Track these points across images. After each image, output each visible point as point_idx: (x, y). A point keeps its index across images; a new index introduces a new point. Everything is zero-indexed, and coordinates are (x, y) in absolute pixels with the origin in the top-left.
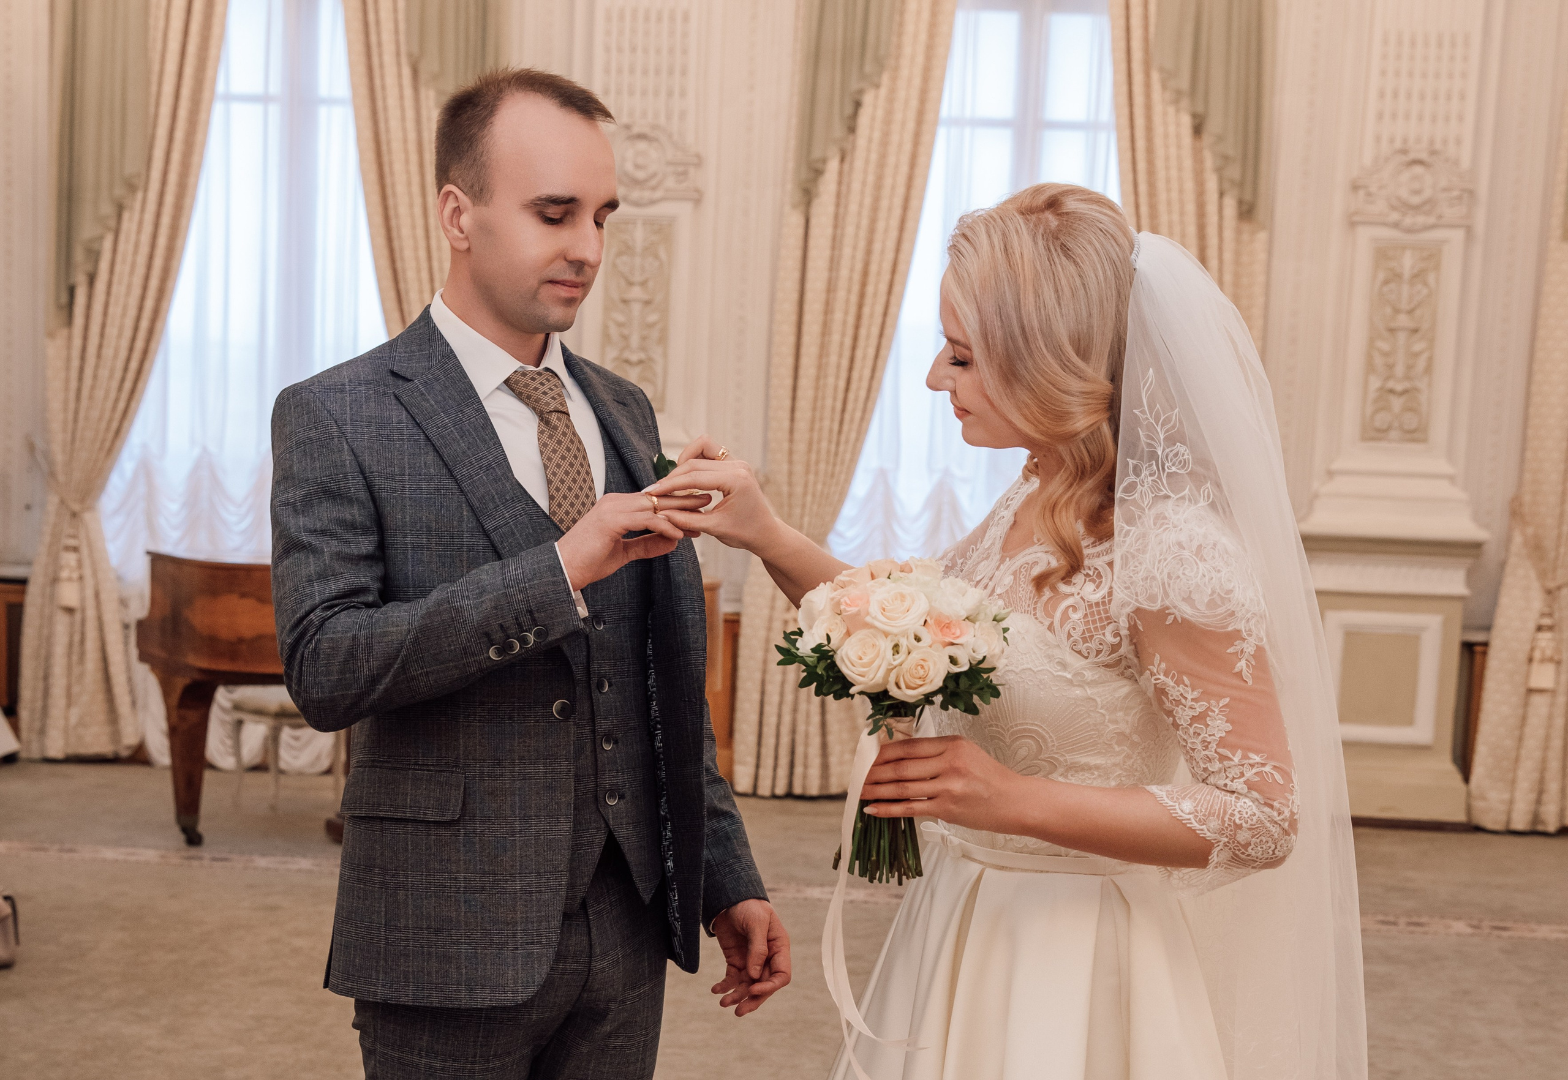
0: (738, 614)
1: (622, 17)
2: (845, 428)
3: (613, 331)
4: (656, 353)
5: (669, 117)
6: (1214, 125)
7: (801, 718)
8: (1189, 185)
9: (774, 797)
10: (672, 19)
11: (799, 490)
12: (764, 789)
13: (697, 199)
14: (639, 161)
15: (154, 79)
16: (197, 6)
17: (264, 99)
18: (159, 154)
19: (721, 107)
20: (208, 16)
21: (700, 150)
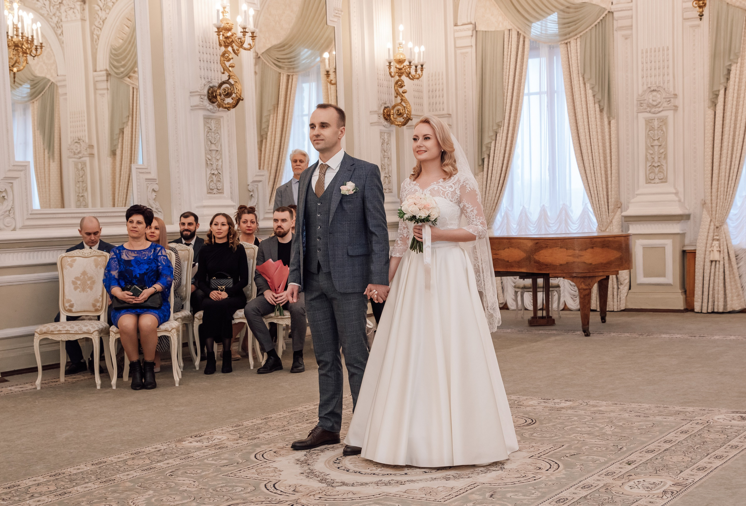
0: (695, 250)
1: (647, 52)
2: (730, 182)
3: (649, 156)
4: (663, 162)
5: (664, 83)
9: (708, 313)
10: (663, 50)
11: (714, 205)
12: (704, 311)
13: (676, 108)
14: (654, 99)
15: (506, 91)
16: (518, 67)
17: (540, 93)
18: (507, 115)
19: (683, 78)
20: (521, 69)
21: (676, 92)
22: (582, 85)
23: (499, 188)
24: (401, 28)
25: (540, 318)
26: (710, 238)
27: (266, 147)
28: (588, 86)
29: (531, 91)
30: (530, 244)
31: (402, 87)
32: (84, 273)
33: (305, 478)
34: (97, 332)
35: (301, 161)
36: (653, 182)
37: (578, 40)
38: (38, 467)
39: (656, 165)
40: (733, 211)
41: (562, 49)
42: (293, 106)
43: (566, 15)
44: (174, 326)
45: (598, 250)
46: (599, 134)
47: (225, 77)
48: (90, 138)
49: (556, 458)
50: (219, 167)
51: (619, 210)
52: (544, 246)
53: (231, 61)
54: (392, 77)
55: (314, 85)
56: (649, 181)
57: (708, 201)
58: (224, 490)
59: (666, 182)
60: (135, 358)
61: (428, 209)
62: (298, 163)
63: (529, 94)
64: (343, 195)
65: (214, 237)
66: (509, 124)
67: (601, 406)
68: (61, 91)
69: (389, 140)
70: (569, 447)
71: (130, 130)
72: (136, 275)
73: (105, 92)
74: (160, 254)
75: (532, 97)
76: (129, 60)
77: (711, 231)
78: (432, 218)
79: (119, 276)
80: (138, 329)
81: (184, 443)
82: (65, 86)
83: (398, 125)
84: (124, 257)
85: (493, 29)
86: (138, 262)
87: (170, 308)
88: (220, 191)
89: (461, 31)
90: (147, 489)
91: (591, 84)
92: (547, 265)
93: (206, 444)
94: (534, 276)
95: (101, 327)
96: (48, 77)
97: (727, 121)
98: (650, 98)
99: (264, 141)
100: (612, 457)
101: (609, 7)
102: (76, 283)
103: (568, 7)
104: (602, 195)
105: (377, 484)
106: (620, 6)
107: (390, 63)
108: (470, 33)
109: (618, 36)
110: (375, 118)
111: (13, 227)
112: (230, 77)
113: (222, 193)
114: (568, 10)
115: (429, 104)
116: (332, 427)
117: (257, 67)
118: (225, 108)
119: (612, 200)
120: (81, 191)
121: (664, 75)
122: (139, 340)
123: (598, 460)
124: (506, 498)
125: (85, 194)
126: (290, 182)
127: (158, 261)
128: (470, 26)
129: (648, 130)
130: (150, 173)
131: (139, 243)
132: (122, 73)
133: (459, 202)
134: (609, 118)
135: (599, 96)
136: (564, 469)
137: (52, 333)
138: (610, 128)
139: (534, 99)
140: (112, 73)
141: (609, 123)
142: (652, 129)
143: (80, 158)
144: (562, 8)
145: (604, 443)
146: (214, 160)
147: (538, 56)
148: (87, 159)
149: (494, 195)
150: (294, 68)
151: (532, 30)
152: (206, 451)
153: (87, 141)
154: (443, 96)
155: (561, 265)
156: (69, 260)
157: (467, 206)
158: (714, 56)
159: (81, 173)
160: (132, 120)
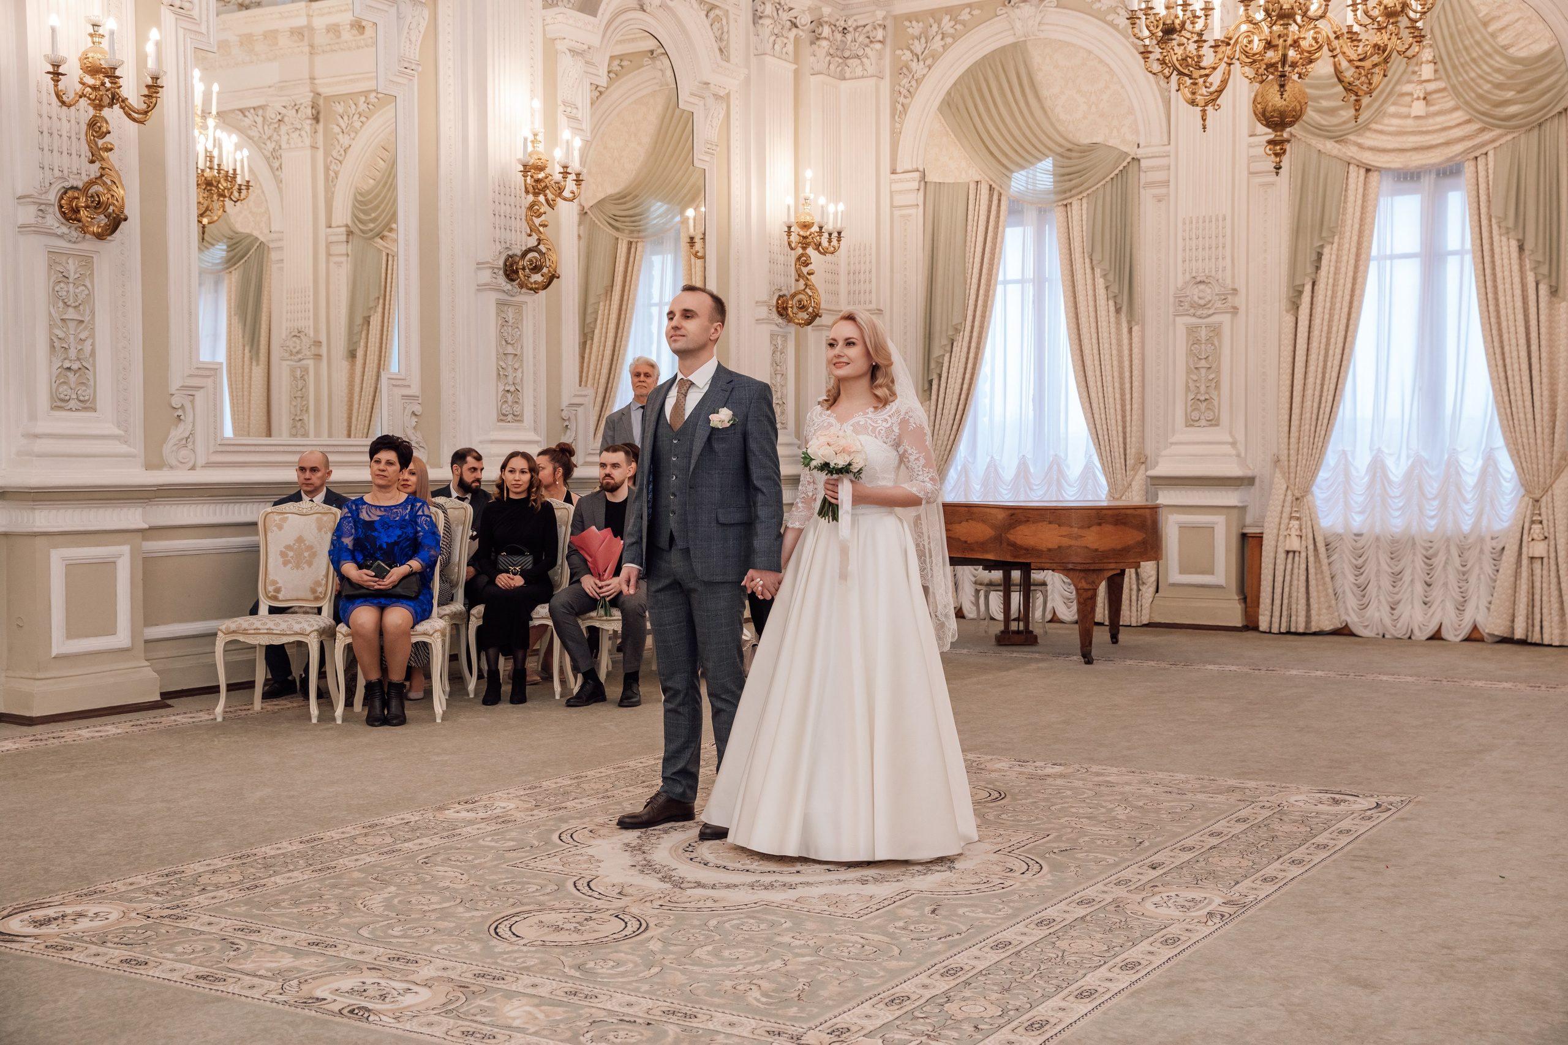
0: (1262, 533)
1: (1191, 222)
2: (1318, 429)
3: (1191, 384)
4: (1214, 394)
5: (1217, 271)
6: (1529, 245)
7: (1294, 588)
8: (1517, 280)
9: (1281, 633)
10: (1217, 220)
11: (1293, 464)
12: (1275, 630)
13: (1235, 311)
14: (1201, 295)
15: (969, 277)
16: (989, 239)
17: (1022, 281)
18: (970, 313)
19: (1248, 263)
20: (994, 244)
21: (1236, 286)
22: (1088, 271)
23: (955, 427)
24: (809, 174)
25: (1014, 632)
26: (1286, 515)
27: (590, 353)
28: (1098, 271)
29: (1009, 278)
30: (1001, 516)
31: (807, 265)
32: (300, 540)
33: (637, 873)
34: (315, 633)
35: (647, 375)
36: (1196, 424)
37: (1085, 201)
38: (215, 844)
39: (1202, 398)
40: (1322, 474)
41: (1058, 214)
42: (636, 290)
43: (1066, 162)
44: (438, 628)
45: (1108, 528)
46: (1114, 347)
47: (532, 242)
48: (316, 330)
49: (1037, 854)
50: (518, 380)
51: (1143, 466)
52: (1023, 519)
53: (543, 217)
54: (792, 249)
55: (669, 258)
56: (1190, 423)
57: (1284, 458)
58: (509, 889)
59: (1217, 425)
60: (375, 676)
61: (849, 454)
62: (642, 378)
63: (1005, 282)
64: (713, 429)
65: (508, 490)
66: (973, 327)
67: (1109, 775)
68: (274, 256)
69: (784, 347)
70: (1059, 838)
71: (380, 319)
72: (381, 546)
73: (344, 259)
74: (420, 513)
75: (1009, 287)
76: (383, 211)
77: (1287, 504)
78: (855, 468)
79: (354, 545)
80: (381, 631)
81: (447, 812)
82: (280, 248)
83: (800, 324)
84: (364, 516)
85: (952, 181)
86: (385, 523)
87: (432, 598)
88: (518, 418)
89: (901, 181)
90: (386, 883)
91: (1102, 270)
92: (1026, 549)
93: (481, 815)
94: (1006, 567)
95: (323, 625)
96: (256, 233)
97: (1316, 333)
98: (1195, 293)
99: (589, 342)
100: (1127, 856)
101: (1133, 152)
102: (287, 555)
103: (1069, 150)
104: (1115, 443)
105: (752, 886)
106: (1150, 151)
107: (789, 227)
108: (915, 185)
109: (1147, 197)
110: (763, 312)
111: (191, 464)
112: (539, 241)
113: (521, 421)
114: (1069, 154)
115: (849, 293)
116: (683, 794)
117: (582, 227)
118: (531, 289)
119: (1131, 452)
120: (299, 412)
121: (1217, 259)
122: (382, 648)
123: (1104, 860)
124: (957, 915)
125: (305, 418)
126: (629, 407)
127: (416, 523)
128: (917, 175)
129: (1191, 342)
130: (409, 386)
131: (389, 495)
132: (371, 230)
133: (897, 445)
134: (1129, 322)
135: (1115, 289)
136: (1050, 872)
137: (245, 632)
138: (1131, 339)
139: (1014, 291)
140: (356, 231)
141: (1130, 331)
142: (1197, 342)
143: (300, 360)
144: (1060, 150)
145: (1113, 833)
146: (510, 370)
147: (1020, 223)
148: (310, 363)
149: (946, 438)
150: (639, 231)
151: (1013, 184)
152: (483, 825)
153: (312, 335)
154: (870, 282)
155: (1050, 550)
156: (277, 518)
157: (910, 451)
158: (1297, 231)
159: (300, 384)
160: (384, 305)
